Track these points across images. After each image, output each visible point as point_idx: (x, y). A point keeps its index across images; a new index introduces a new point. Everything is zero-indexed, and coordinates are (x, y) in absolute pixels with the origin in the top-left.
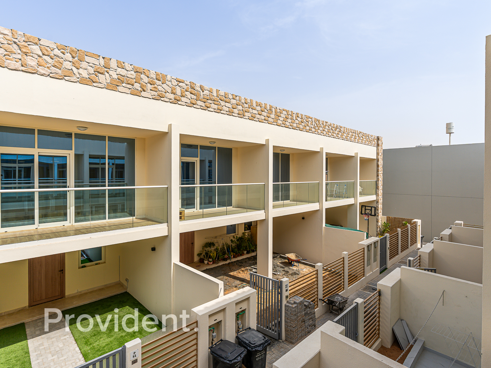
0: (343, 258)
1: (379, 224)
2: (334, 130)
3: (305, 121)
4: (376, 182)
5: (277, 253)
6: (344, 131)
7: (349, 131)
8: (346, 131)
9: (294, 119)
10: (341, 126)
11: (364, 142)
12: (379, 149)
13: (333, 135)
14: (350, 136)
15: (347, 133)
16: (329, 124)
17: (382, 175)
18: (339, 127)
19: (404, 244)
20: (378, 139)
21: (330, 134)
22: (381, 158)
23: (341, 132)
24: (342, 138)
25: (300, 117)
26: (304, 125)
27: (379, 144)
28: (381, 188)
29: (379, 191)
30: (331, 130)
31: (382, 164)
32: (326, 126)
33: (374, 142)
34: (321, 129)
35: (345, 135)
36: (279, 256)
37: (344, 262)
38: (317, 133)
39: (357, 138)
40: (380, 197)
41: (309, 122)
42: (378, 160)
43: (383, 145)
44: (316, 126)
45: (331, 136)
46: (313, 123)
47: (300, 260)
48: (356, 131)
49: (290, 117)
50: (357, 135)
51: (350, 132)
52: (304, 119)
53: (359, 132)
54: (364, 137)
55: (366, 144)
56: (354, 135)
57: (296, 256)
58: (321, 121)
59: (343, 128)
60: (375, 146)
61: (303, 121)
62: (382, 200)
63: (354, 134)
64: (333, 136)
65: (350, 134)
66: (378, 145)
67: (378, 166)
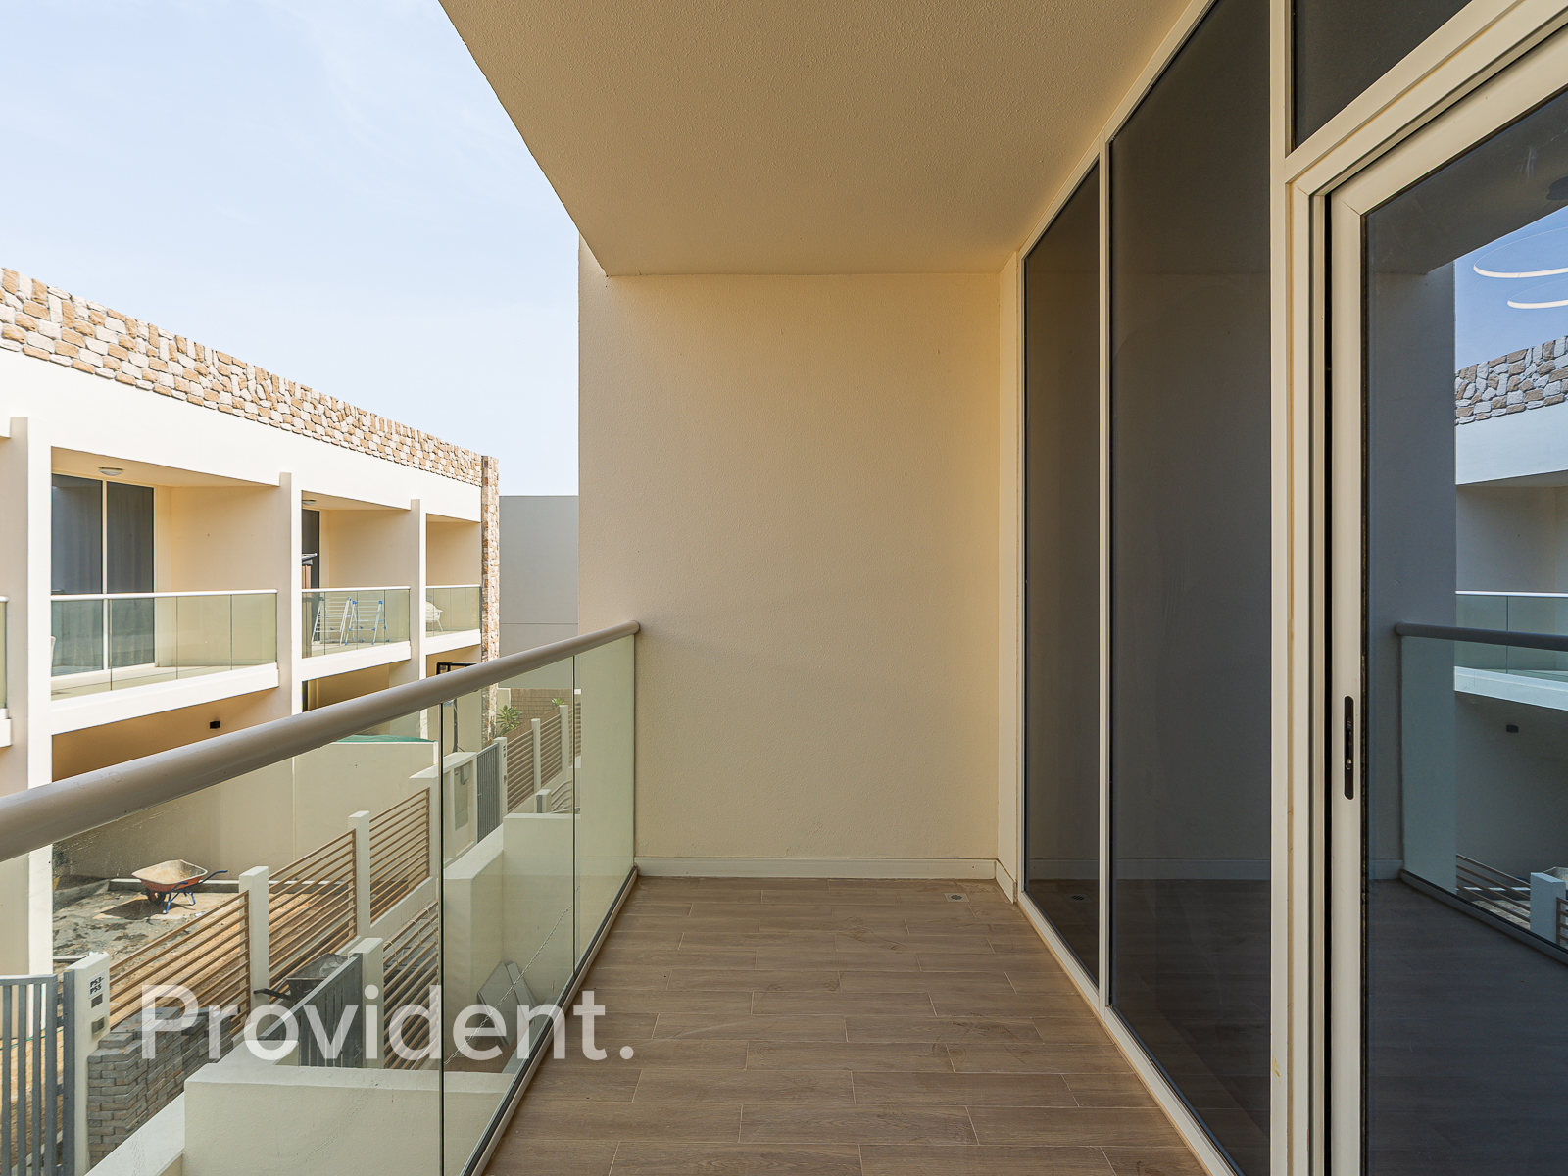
0: (353, 833)
1: (492, 713)
2: (336, 420)
3: (212, 369)
4: (481, 591)
5: (98, 876)
6: (374, 425)
7: (390, 427)
8: (378, 426)
9: (165, 355)
10: (363, 408)
11: (441, 467)
12: (489, 494)
13: (331, 434)
14: (393, 445)
15: (382, 434)
16: (318, 397)
17: (497, 569)
18: (353, 411)
19: (551, 760)
20: (485, 463)
21: (319, 429)
22: (493, 520)
23: (363, 428)
24: (367, 450)
25: (192, 352)
26: (210, 386)
27: (487, 479)
28: (494, 606)
29: (490, 618)
30: (324, 417)
31: (498, 537)
32: (303, 400)
33: (472, 472)
34: (282, 407)
35: (376, 438)
36: (106, 887)
37: (354, 846)
38: (266, 420)
39: (420, 454)
40: (494, 635)
41: (232, 377)
42: (485, 527)
43: (499, 483)
44: (261, 394)
45: (325, 438)
46: (252, 384)
47: (199, 878)
48: (416, 433)
49: (142, 345)
50: (418, 446)
51: (394, 432)
52: (209, 362)
53: (423, 436)
54: (440, 453)
55: (448, 475)
56: (410, 444)
57: (185, 868)
58: (282, 382)
59: (368, 415)
60: (477, 483)
61: (203, 372)
62: (497, 644)
63: (408, 441)
64: (333, 440)
65: (395, 437)
66: (485, 481)
67: (485, 543)
